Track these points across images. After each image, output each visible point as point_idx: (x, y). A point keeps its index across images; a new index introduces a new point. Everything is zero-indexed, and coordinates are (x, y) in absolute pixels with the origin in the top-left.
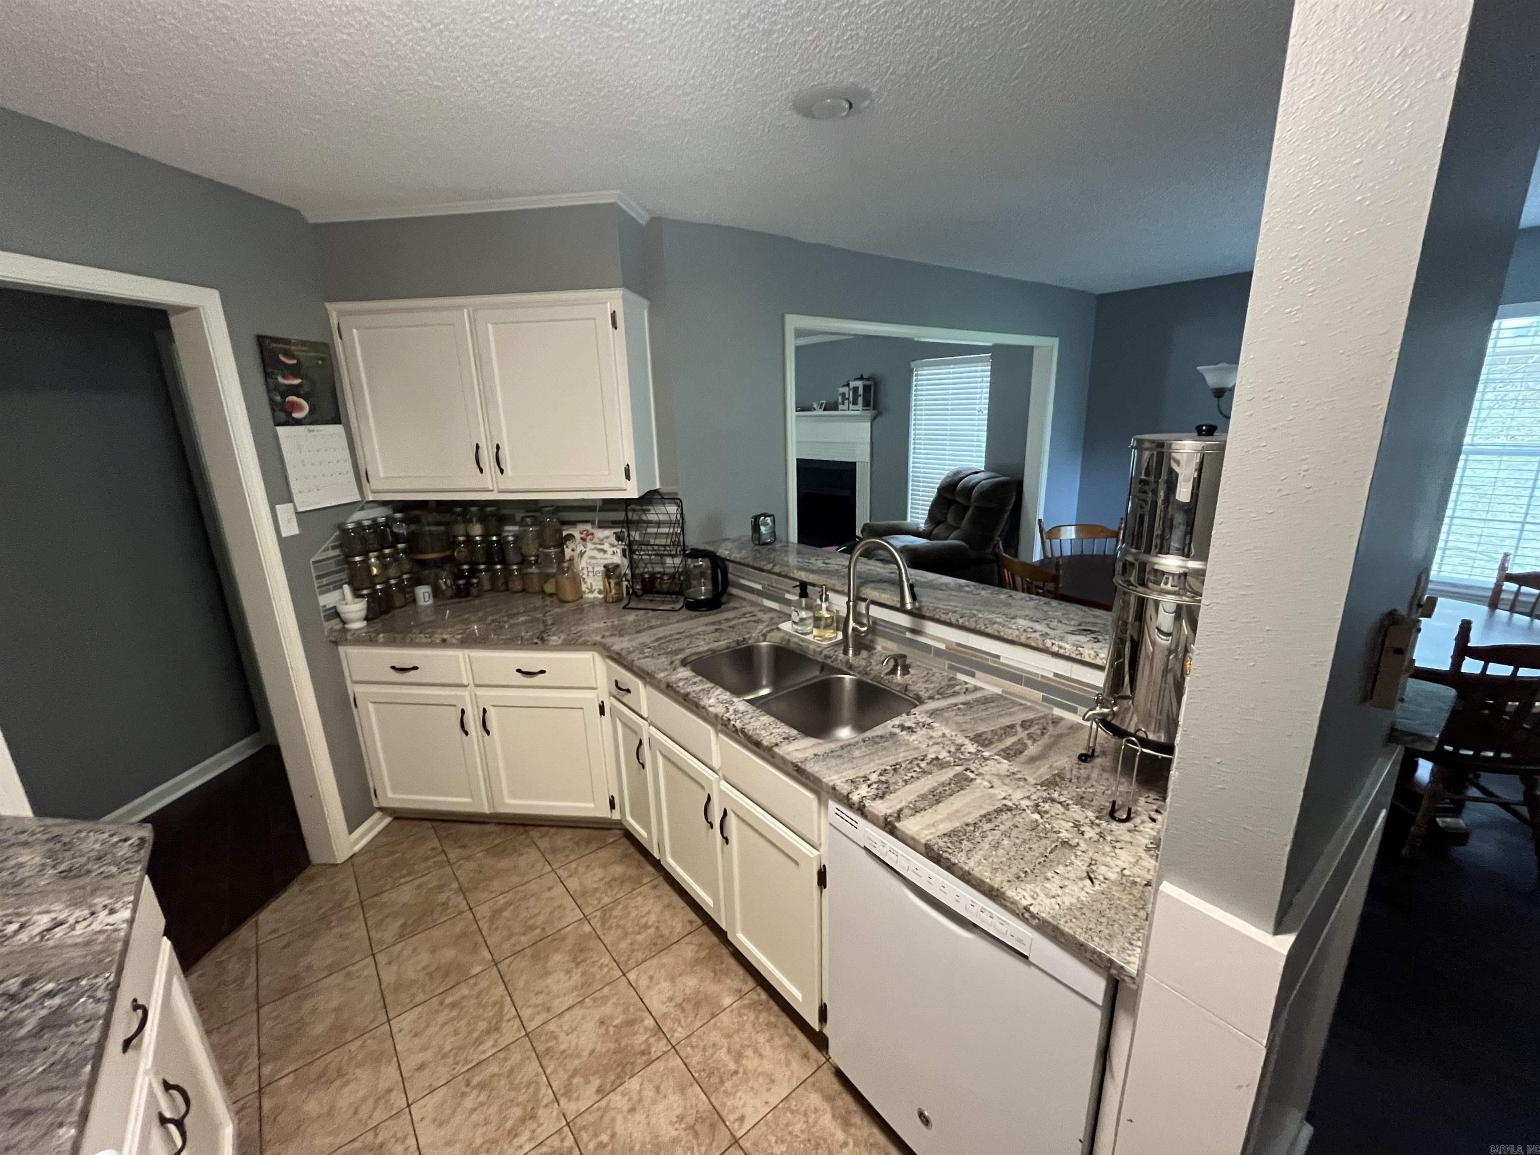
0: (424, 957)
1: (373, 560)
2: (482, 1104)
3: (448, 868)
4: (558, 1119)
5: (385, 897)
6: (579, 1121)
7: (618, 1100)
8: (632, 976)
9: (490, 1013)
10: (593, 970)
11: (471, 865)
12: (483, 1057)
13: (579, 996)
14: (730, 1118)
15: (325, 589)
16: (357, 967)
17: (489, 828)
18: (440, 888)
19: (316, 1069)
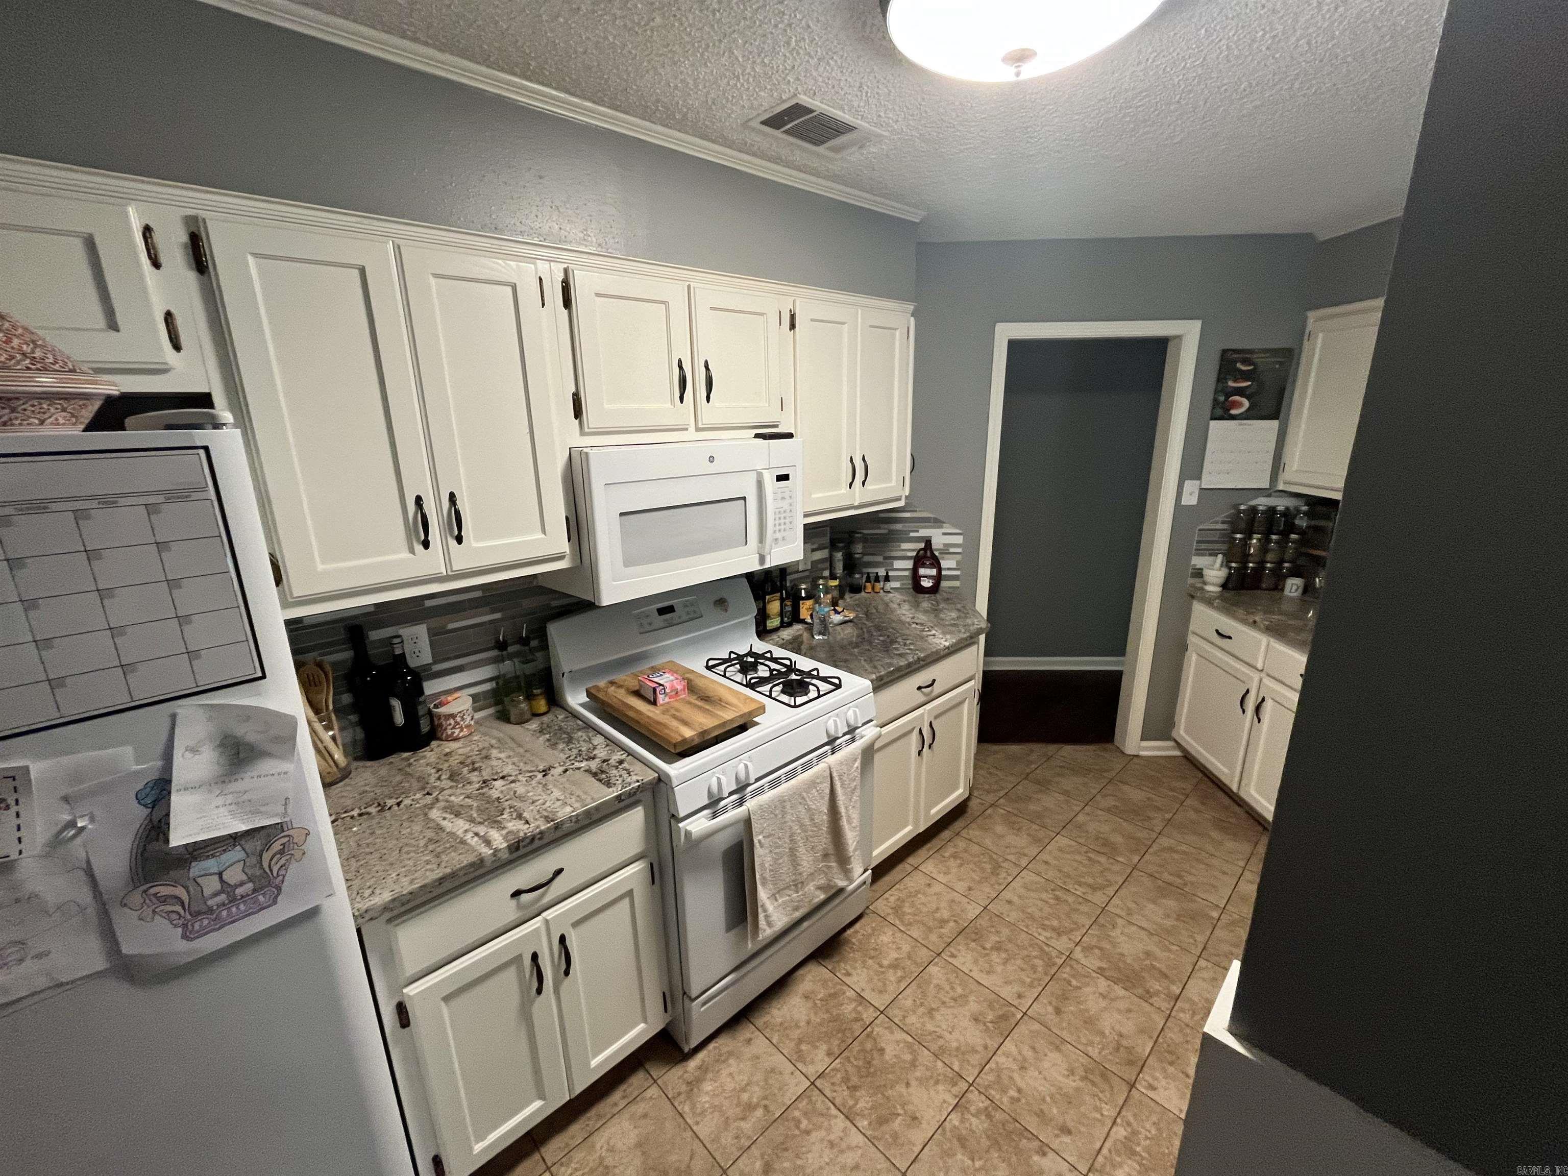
0: (1105, 828)
1: (1255, 541)
2: (1047, 902)
3: (1177, 806)
4: (1067, 949)
5: (1125, 788)
6: (1073, 963)
7: (1103, 984)
8: (1202, 963)
9: (1100, 881)
10: (1183, 932)
11: (1192, 815)
12: (1073, 891)
13: (1155, 930)
14: (1146, 1076)
15: (1200, 552)
16: (1075, 802)
17: (1237, 809)
18: (1158, 809)
19: (1014, 819)
